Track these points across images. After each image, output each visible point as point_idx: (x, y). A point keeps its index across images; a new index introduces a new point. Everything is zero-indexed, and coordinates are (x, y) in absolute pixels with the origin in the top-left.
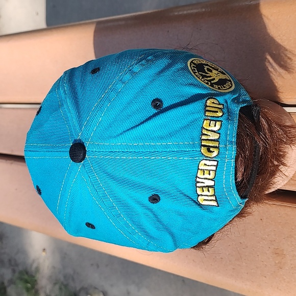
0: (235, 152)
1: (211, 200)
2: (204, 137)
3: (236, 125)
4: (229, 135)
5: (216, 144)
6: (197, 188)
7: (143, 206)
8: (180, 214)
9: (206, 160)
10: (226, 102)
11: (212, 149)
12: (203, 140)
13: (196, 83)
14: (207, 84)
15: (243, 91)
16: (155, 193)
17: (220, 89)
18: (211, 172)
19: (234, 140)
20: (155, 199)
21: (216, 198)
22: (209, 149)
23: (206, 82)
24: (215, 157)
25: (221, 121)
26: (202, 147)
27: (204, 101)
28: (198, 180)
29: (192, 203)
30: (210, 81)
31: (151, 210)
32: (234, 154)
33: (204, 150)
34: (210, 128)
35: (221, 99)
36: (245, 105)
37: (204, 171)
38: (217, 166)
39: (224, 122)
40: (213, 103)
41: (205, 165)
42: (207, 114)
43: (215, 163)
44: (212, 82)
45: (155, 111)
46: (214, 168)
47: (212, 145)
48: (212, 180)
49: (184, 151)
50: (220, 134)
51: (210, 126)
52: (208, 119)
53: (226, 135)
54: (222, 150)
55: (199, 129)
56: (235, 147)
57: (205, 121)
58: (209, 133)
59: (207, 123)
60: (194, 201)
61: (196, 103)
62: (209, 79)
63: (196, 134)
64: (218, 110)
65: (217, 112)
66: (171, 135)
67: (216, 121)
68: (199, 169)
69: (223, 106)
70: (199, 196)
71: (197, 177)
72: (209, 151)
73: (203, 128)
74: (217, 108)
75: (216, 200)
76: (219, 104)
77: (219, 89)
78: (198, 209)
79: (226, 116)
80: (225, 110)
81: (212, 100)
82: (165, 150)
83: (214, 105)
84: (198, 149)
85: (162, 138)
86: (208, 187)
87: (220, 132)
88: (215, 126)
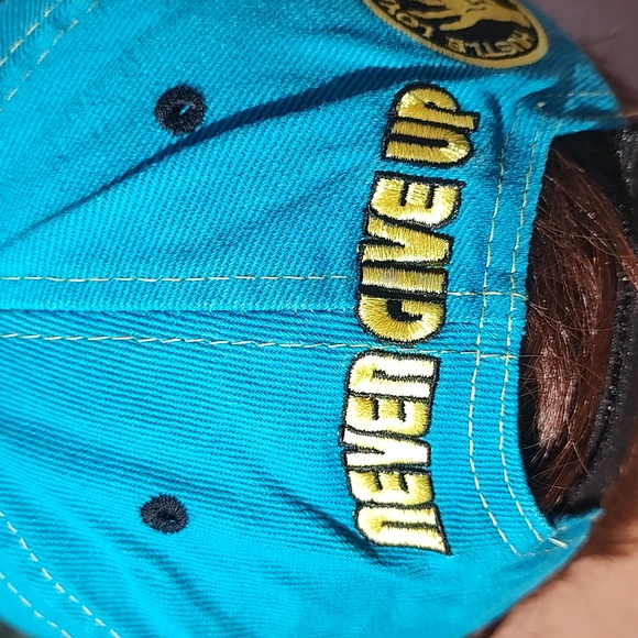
0: (522, 323)
1: (416, 526)
2: (373, 254)
3: (530, 203)
4: (495, 244)
5: (433, 285)
6: (353, 475)
7: (126, 540)
8: (287, 579)
9: (382, 353)
10: (493, 104)
11: (408, 307)
12: (369, 264)
13: (364, 23)
14: (420, 31)
15: (584, 73)
16: (164, 491)
17: (475, 56)
18: (409, 406)
19: (518, 267)
20: (165, 514)
21: (438, 514)
22: (394, 304)
23: (415, 23)
24: (422, 341)
25: (456, 182)
26: (364, 299)
27: (387, 95)
28: (350, 438)
29: (325, 535)
30: (436, 23)
31: (160, 560)
32: (514, 328)
33: (370, 310)
34: (403, 215)
35: (468, 93)
36: (589, 125)
37: (374, 400)
38: (433, 382)
39: (473, 186)
40: (431, 106)
41: (379, 374)
42: (395, 150)
43: (427, 369)
44: (444, 27)
45: (167, 138)
46: (423, 390)
47: (412, 289)
48: (415, 439)
49: (280, 313)
50: (451, 240)
51: (403, 202)
52: (399, 176)
53: (481, 245)
54: (457, 313)
55: (352, 216)
56: (518, 297)
57: (383, 182)
58: (399, 236)
59: (388, 192)
60: (341, 530)
61: (349, 103)
62: (431, 15)
63: (337, 237)
64: (451, 138)
65: (444, 144)
66: (224, 241)
67: (433, 183)
68: (349, 393)
69: (476, 123)
70: (360, 505)
71: (343, 427)
72: (396, 314)
73: (369, 211)
74: (445, 126)
75: (440, 527)
76: (459, 112)
77: (470, 52)
78: (357, 562)
79: (481, 162)
80: (483, 139)
81: (427, 96)
82: (198, 308)
83: (433, 116)
84: (344, 306)
85: (185, 253)
86: (402, 469)
87: (450, 230)
88: (429, 205)
